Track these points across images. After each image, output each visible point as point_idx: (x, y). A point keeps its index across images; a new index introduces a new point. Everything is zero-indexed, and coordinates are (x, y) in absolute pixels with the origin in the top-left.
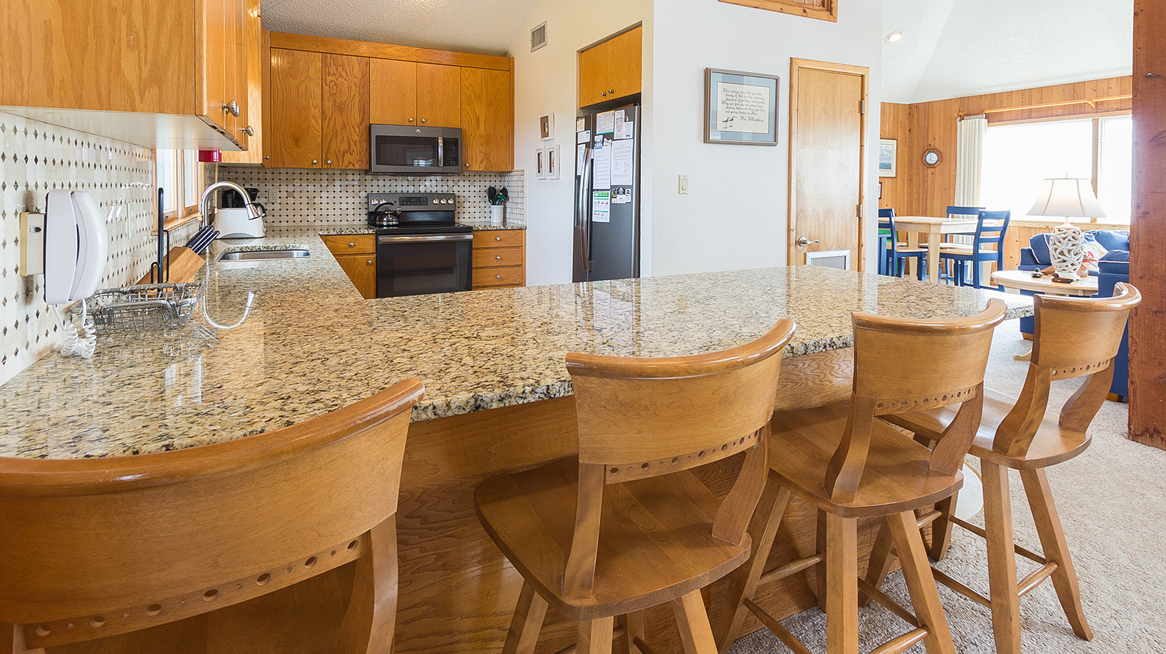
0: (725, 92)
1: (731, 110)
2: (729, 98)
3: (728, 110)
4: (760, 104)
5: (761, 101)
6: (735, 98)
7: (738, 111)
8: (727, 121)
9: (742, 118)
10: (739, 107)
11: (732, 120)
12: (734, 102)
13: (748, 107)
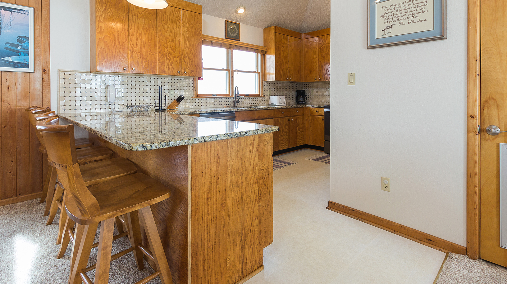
0: (383, 9)
1: (389, 20)
2: (387, 12)
3: (386, 21)
4: (420, 8)
5: (423, 4)
6: (393, 10)
7: (396, 19)
8: (385, 30)
9: (401, 23)
10: (397, 16)
11: (391, 27)
12: (392, 14)
13: (407, 14)
